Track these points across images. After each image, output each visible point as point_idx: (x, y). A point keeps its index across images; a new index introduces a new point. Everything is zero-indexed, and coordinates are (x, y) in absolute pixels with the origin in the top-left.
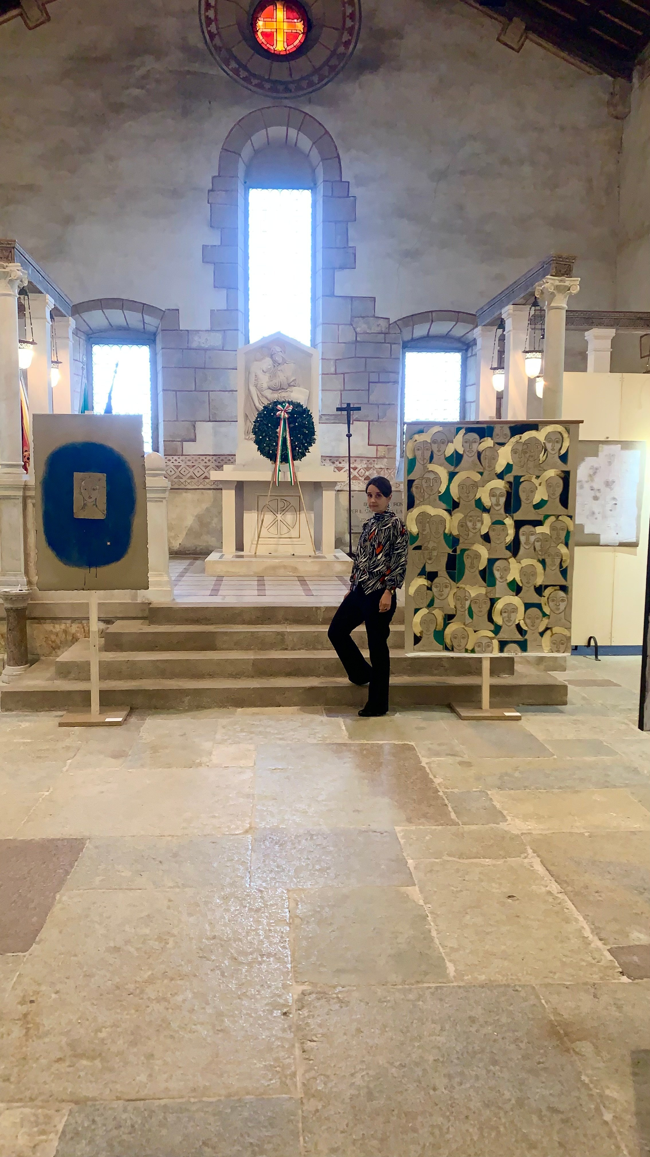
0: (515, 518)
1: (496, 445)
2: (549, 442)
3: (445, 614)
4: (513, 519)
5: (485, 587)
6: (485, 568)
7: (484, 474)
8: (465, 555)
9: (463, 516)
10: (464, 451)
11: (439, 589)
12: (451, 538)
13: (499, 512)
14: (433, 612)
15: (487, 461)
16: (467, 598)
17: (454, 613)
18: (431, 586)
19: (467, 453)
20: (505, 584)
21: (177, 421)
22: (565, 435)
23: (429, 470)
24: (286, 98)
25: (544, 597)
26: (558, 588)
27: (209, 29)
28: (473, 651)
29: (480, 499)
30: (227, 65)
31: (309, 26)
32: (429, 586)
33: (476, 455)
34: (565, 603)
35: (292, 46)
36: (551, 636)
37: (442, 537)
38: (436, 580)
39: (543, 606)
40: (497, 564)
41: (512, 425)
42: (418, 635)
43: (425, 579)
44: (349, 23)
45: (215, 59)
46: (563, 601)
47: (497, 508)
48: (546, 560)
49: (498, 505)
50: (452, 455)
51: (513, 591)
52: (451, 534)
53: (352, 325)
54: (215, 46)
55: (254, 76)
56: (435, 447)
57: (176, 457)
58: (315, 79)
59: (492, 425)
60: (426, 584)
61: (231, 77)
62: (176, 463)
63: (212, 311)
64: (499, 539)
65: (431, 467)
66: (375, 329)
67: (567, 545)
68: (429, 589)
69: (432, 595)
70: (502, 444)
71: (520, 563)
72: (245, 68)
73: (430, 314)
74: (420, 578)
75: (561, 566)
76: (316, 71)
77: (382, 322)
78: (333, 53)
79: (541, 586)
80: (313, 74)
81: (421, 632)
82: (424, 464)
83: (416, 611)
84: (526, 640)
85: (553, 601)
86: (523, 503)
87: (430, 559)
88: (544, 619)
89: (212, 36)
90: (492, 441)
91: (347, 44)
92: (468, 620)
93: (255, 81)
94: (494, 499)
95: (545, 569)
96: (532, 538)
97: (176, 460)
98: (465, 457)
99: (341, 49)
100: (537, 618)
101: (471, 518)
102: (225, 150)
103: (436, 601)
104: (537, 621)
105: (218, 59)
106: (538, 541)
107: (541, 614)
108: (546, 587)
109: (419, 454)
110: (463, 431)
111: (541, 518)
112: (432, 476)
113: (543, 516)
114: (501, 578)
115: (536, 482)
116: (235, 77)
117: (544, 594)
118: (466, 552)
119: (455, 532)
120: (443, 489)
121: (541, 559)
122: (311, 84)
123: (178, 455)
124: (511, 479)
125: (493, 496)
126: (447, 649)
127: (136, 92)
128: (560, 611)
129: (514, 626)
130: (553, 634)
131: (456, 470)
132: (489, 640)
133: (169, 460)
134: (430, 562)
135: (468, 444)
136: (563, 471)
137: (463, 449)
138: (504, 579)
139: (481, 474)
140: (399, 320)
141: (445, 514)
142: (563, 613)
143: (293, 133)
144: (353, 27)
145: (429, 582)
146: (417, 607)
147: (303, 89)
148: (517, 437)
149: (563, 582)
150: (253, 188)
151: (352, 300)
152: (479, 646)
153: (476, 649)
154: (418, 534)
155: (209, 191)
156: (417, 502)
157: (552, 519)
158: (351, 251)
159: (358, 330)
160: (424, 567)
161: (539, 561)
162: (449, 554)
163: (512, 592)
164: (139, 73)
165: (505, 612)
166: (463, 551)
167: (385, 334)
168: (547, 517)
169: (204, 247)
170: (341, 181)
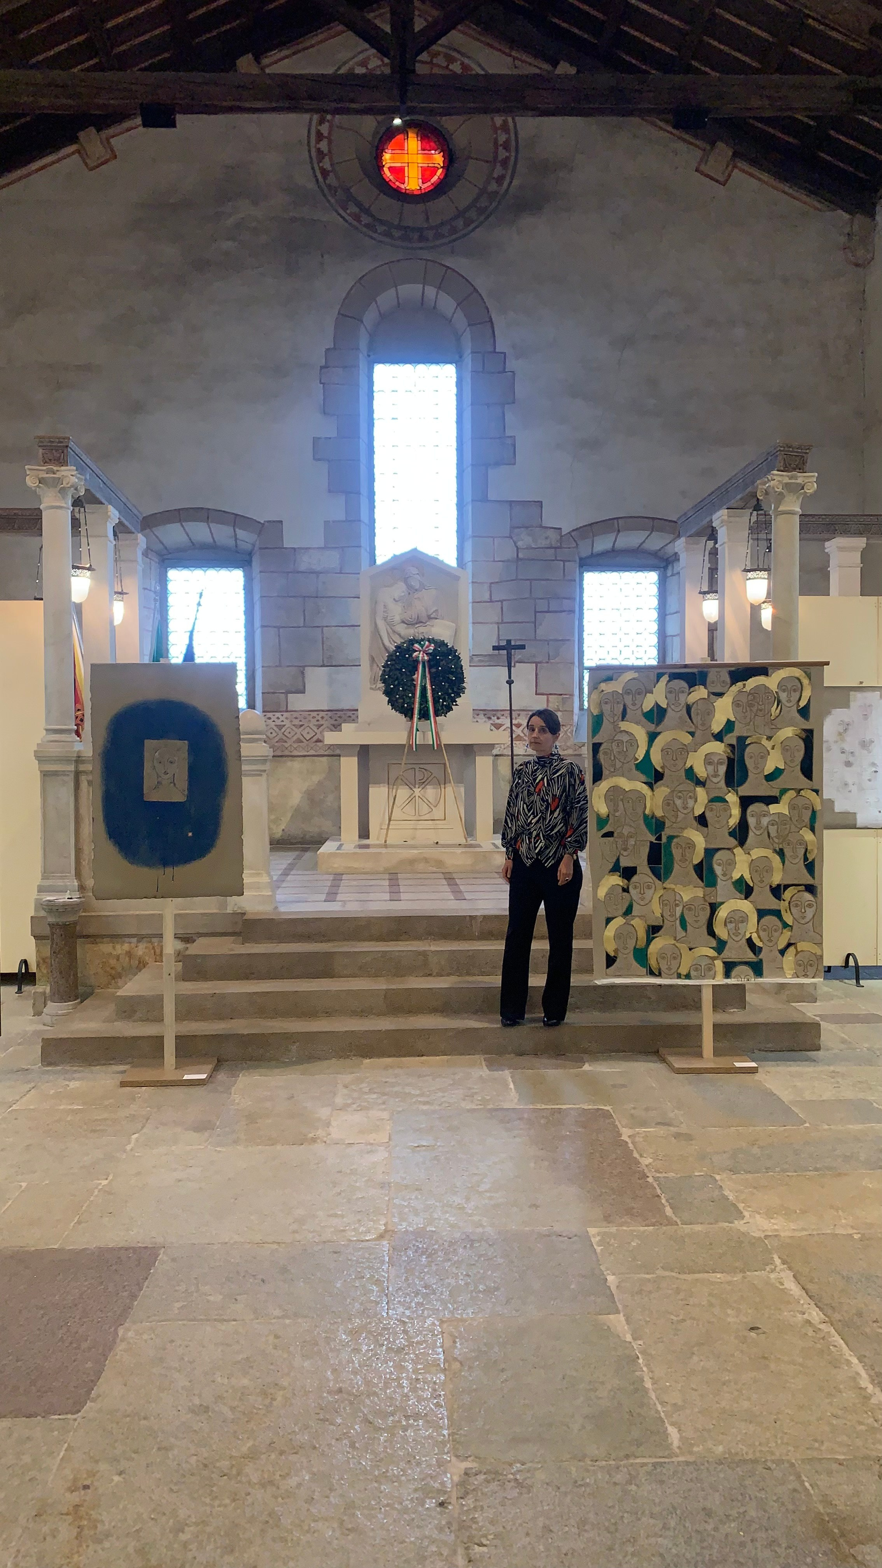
0: (740, 794)
1: (712, 696)
2: (784, 691)
3: (649, 926)
4: (737, 794)
5: (702, 888)
6: (702, 860)
7: (696, 735)
8: (673, 844)
9: (669, 790)
10: (668, 704)
11: (638, 890)
12: (654, 820)
13: (719, 785)
14: (632, 922)
15: (699, 717)
16: (677, 902)
17: (661, 924)
18: (628, 888)
19: (673, 707)
20: (729, 882)
21: (280, 666)
22: (805, 681)
23: (622, 729)
24: (421, 248)
25: (784, 900)
26: (803, 888)
27: (321, 165)
28: (688, 976)
29: (691, 767)
30: (345, 209)
31: (450, 159)
32: (626, 887)
33: (685, 709)
34: (814, 908)
35: (429, 184)
36: (796, 955)
37: (642, 822)
38: (635, 879)
39: (783, 913)
40: (718, 856)
41: (733, 669)
42: (612, 954)
43: (620, 876)
44: (502, 154)
45: (329, 201)
46: (810, 906)
47: (715, 780)
48: (785, 850)
49: (716, 776)
50: (652, 710)
51: (740, 892)
52: (653, 816)
53: (511, 538)
54: (329, 187)
55: (382, 222)
56: (628, 700)
57: (278, 715)
58: (460, 223)
59: (705, 670)
60: (621, 884)
61: (350, 224)
62: (278, 722)
63: (326, 523)
64: (718, 822)
65: (624, 726)
66: (544, 543)
67: (813, 829)
68: (626, 890)
69: (629, 899)
70: (720, 695)
71: (749, 854)
72: (367, 211)
73: (616, 521)
74: (612, 875)
75: (806, 859)
76: (461, 214)
77: (550, 533)
78: (483, 192)
79: (779, 886)
80: (456, 218)
81: (616, 951)
82: (614, 722)
83: (608, 920)
84: (761, 960)
85: (797, 905)
86: (750, 774)
87: (625, 850)
88: (784, 931)
89: (325, 173)
90: (706, 691)
91: (500, 180)
92: (681, 933)
93: (381, 228)
94: (711, 768)
95: (783, 863)
96: (765, 821)
97: (278, 718)
98: (670, 713)
99: (493, 187)
100: (776, 931)
101: (680, 794)
102: (342, 315)
103: (635, 907)
104: (776, 934)
105: (332, 201)
106: (773, 825)
107: (780, 924)
108: (786, 887)
109: (607, 708)
110: (665, 678)
111: (775, 793)
112: (625, 738)
113: (779, 790)
114: (724, 875)
115: (768, 744)
116: (355, 223)
117: (783, 897)
118: (675, 840)
119: (659, 813)
120: (640, 755)
121: (778, 849)
122: (454, 230)
123: (281, 712)
124: (734, 742)
125: (710, 763)
126: (651, 973)
127: (228, 245)
128: (807, 920)
129: (744, 941)
130: (797, 952)
131: (658, 730)
132: (710, 961)
133: (270, 718)
134: (625, 853)
135: (673, 695)
136: (805, 730)
137: (666, 701)
138: (728, 877)
139: (692, 734)
140: (573, 530)
141: (645, 789)
142: (811, 924)
143: (431, 292)
144: (507, 158)
145: (626, 881)
146: (610, 916)
147: (443, 236)
148: (740, 684)
149: (809, 880)
150: (379, 362)
151: (511, 506)
152: (696, 970)
153: (693, 973)
154: (608, 816)
155: (322, 368)
156: (605, 772)
157: (791, 794)
158: (509, 441)
159: (520, 544)
160: (618, 860)
161: (775, 851)
162: (651, 843)
163: (739, 894)
164: (230, 221)
165: (731, 922)
166: (671, 838)
167: (555, 548)
168: (784, 791)
169: (316, 440)
170: (495, 352)
